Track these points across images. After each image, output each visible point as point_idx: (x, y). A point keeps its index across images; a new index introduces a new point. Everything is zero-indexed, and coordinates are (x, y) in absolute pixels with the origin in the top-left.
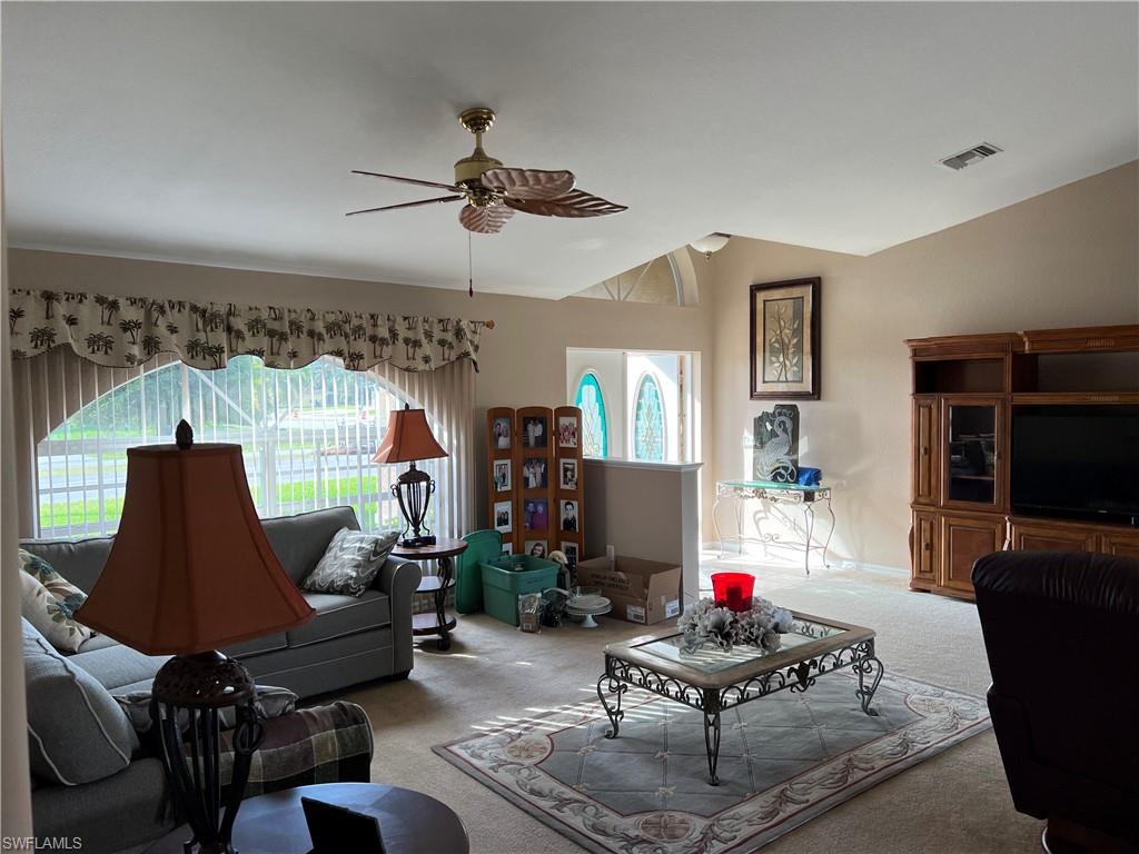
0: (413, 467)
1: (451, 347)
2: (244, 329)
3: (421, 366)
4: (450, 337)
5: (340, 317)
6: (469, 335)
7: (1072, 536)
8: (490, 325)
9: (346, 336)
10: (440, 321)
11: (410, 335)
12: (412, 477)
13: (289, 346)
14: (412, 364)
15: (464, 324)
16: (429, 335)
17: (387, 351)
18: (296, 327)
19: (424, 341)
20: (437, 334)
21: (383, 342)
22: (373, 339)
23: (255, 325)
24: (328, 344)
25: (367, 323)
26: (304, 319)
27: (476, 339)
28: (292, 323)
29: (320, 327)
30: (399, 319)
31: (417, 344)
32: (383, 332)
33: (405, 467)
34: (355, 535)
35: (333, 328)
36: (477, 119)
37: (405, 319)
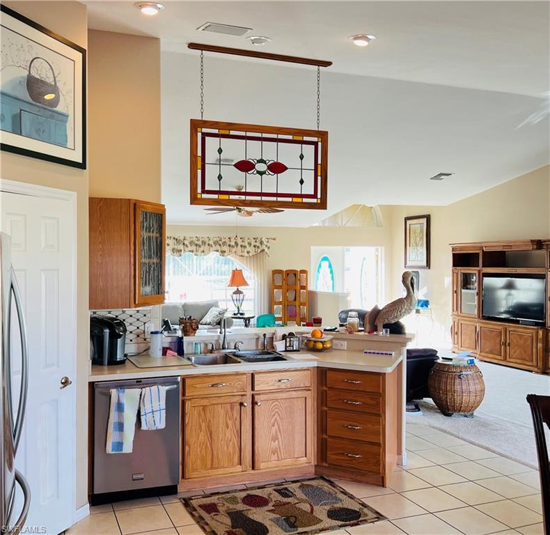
0: (238, 289)
1: (258, 247)
2: (188, 244)
3: (246, 255)
4: (258, 244)
5: (218, 239)
6: (265, 243)
7: (497, 327)
8: (274, 239)
9: (220, 245)
10: (254, 238)
11: (243, 244)
12: (238, 292)
13: (202, 249)
14: (243, 254)
15: (263, 239)
16: (250, 244)
17: (234, 250)
18: (204, 243)
19: (248, 246)
20: (253, 243)
21: (233, 246)
22: (229, 246)
23: (191, 243)
24: (214, 248)
25: (227, 240)
26: (207, 240)
27: (269, 245)
28: (202, 241)
29: (211, 242)
30: (239, 239)
31: (245, 247)
32: (233, 243)
33: (235, 289)
34: (216, 309)
35: (216, 243)
37: (241, 238)
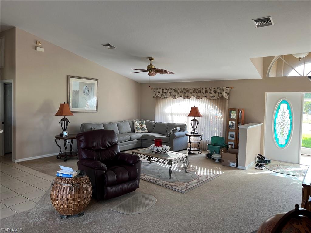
0: (194, 118)
1: (221, 93)
6: (225, 91)
8: (232, 88)
9: (197, 92)
10: (218, 88)
11: (211, 91)
12: (194, 120)
13: (186, 95)
14: (210, 98)
15: (224, 88)
16: (215, 91)
18: (188, 91)
23: (182, 92)
29: (191, 91)
30: (208, 88)
31: (211, 93)
32: (204, 91)
36: (151, 59)
37: (209, 88)
